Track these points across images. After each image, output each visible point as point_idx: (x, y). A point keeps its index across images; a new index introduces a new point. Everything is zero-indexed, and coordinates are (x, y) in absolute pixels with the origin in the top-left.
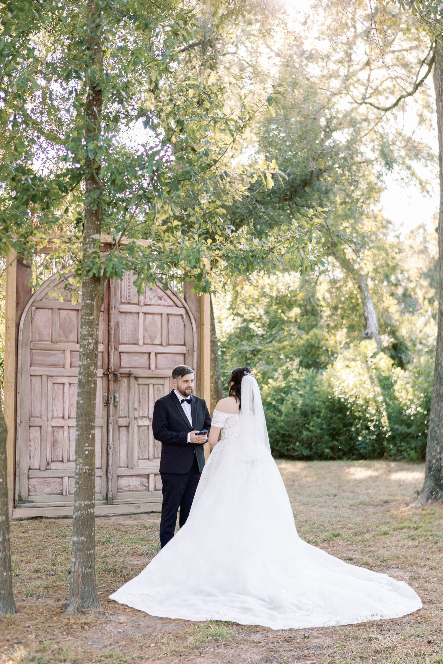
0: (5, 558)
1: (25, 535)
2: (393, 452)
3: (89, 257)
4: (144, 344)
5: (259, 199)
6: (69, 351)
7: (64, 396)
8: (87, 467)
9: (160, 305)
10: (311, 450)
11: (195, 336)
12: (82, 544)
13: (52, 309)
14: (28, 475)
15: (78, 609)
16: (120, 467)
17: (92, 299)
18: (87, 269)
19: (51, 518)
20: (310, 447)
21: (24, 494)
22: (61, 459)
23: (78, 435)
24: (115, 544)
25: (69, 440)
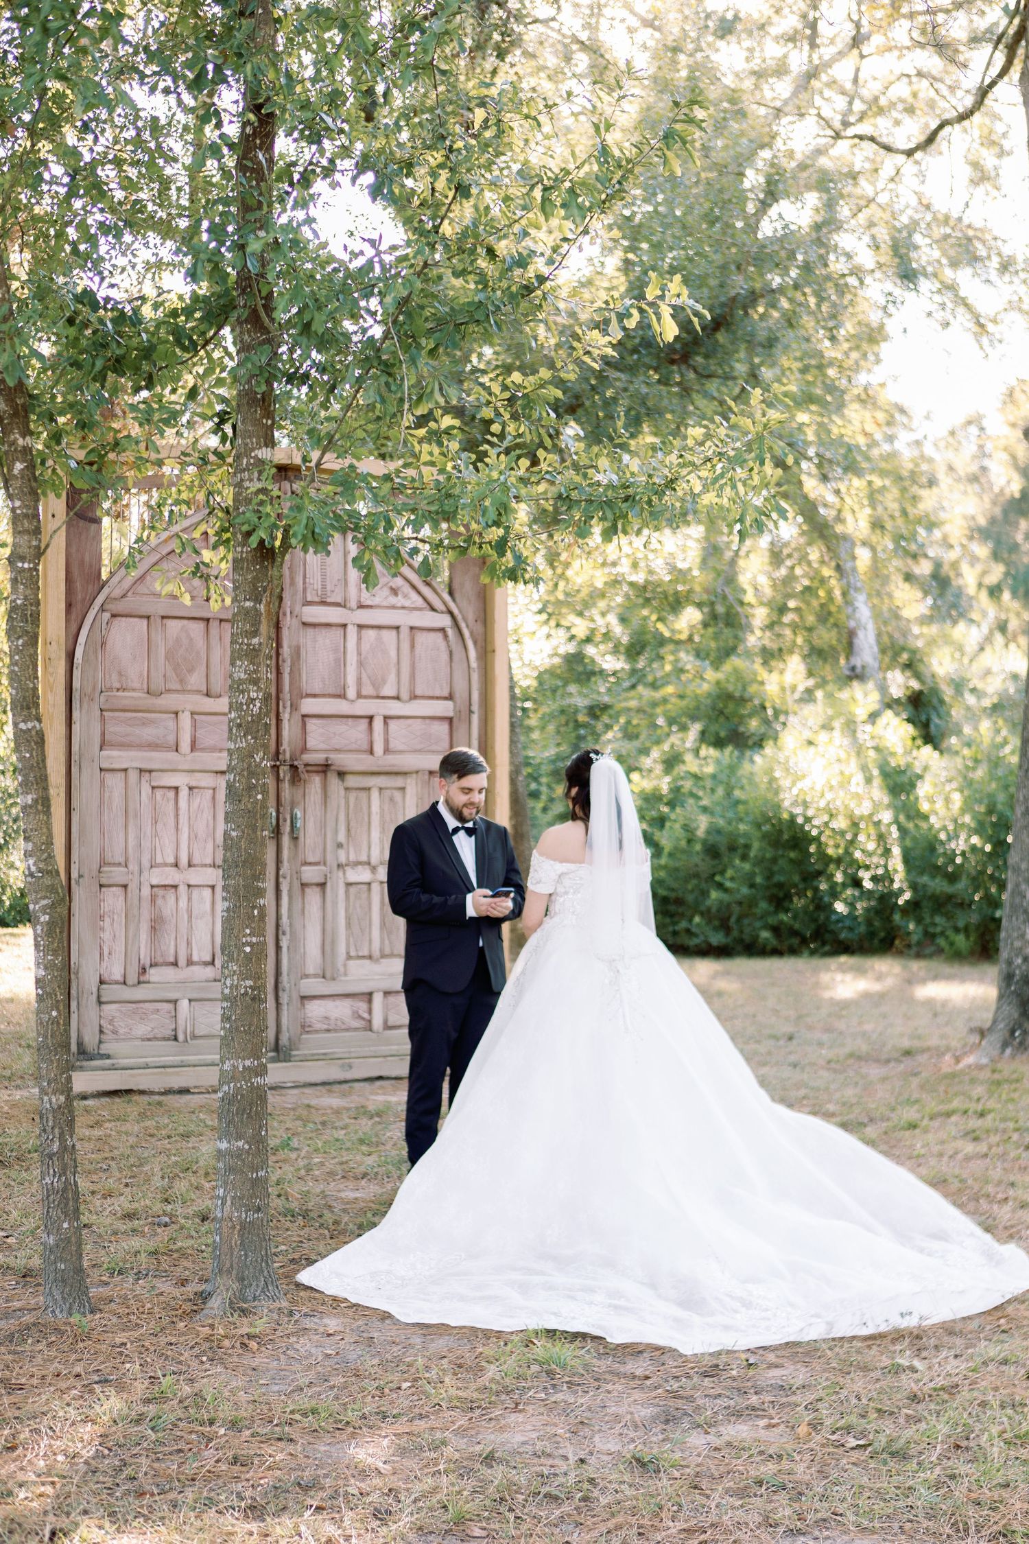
0: (65, 1190)
1: (97, 1132)
2: (915, 938)
3: (248, 501)
4: (359, 696)
6: (187, 714)
7: (177, 815)
8: (249, 983)
9: (394, 607)
10: (727, 934)
11: (475, 677)
12: (239, 1156)
13: (148, 617)
14: (99, 997)
15: (231, 1302)
16: (307, 976)
17: (258, 600)
18: (245, 528)
19: (152, 1093)
20: (724, 926)
21: (90, 1040)
22: (172, 959)
23: (228, 910)
24: (303, 1154)
25: (190, 917)
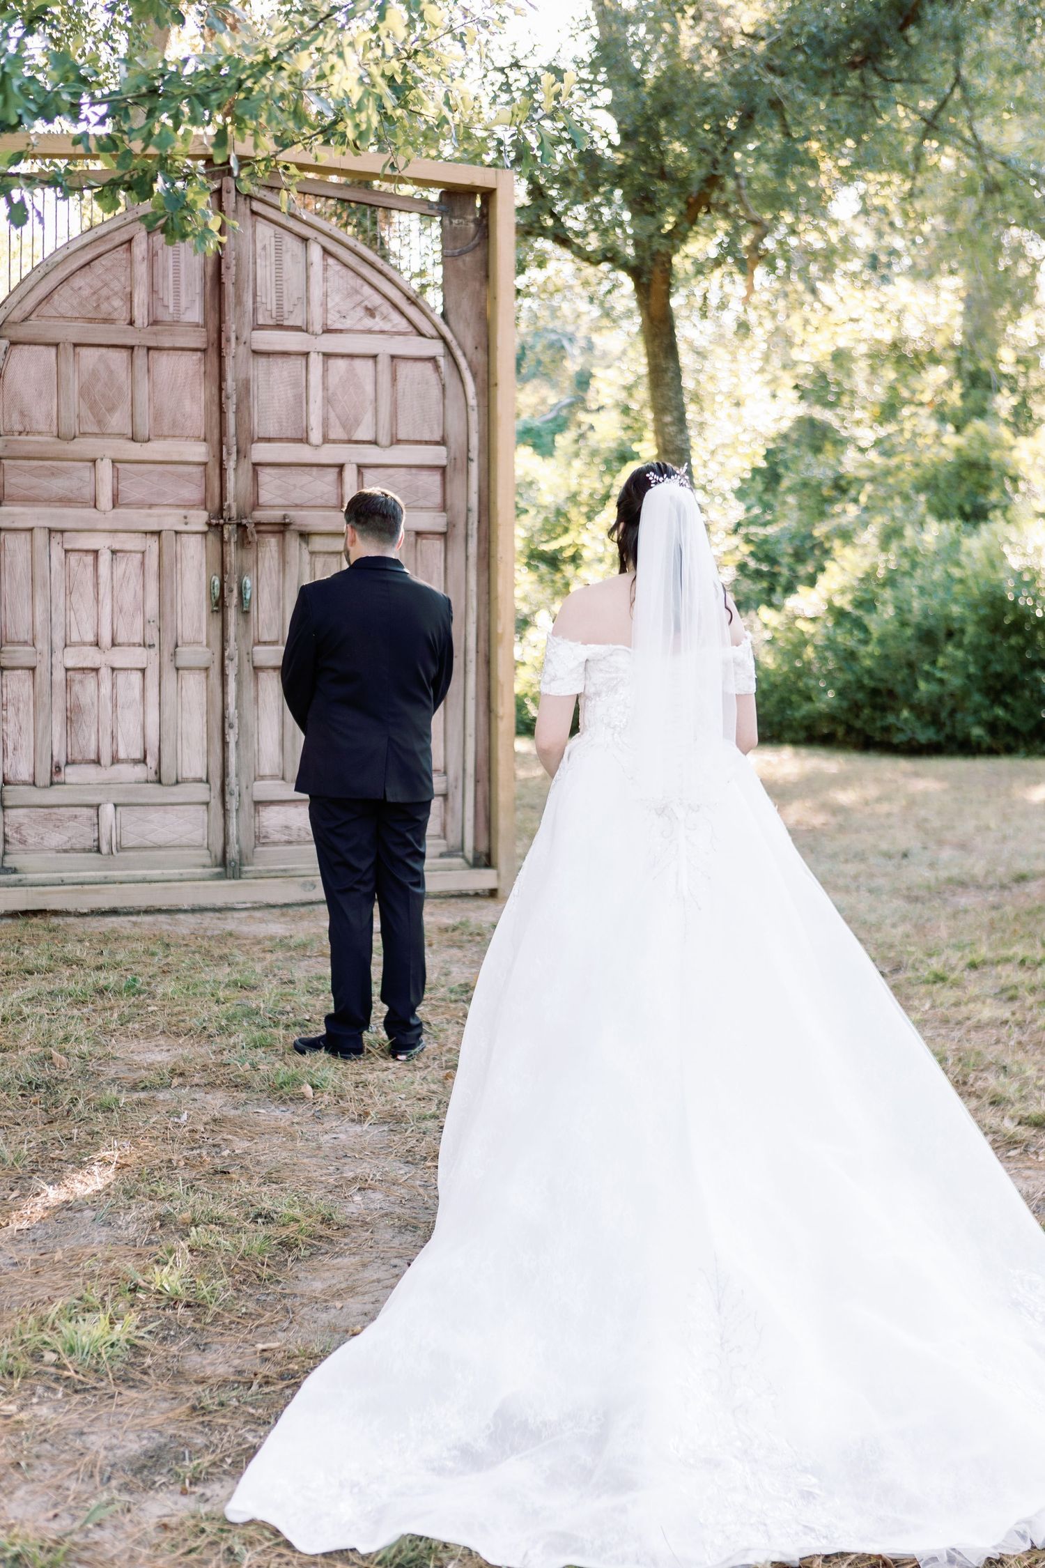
4: (326, 440)
5: (777, 62)
6: (108, 462)
7: (97, 585)
9: (370, 332)
10: (939, 730)
11: (474, 417)
13: (57, 345)
14: (2, 800)
16: (262, 778)
19: (67, 914)
22: (93, 756)
25: (115, 706)
